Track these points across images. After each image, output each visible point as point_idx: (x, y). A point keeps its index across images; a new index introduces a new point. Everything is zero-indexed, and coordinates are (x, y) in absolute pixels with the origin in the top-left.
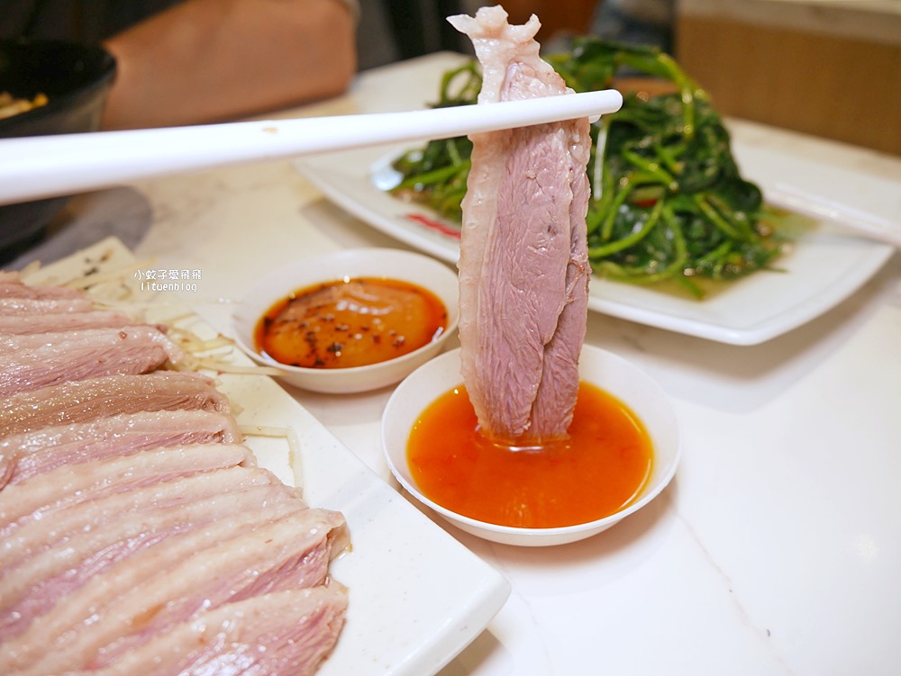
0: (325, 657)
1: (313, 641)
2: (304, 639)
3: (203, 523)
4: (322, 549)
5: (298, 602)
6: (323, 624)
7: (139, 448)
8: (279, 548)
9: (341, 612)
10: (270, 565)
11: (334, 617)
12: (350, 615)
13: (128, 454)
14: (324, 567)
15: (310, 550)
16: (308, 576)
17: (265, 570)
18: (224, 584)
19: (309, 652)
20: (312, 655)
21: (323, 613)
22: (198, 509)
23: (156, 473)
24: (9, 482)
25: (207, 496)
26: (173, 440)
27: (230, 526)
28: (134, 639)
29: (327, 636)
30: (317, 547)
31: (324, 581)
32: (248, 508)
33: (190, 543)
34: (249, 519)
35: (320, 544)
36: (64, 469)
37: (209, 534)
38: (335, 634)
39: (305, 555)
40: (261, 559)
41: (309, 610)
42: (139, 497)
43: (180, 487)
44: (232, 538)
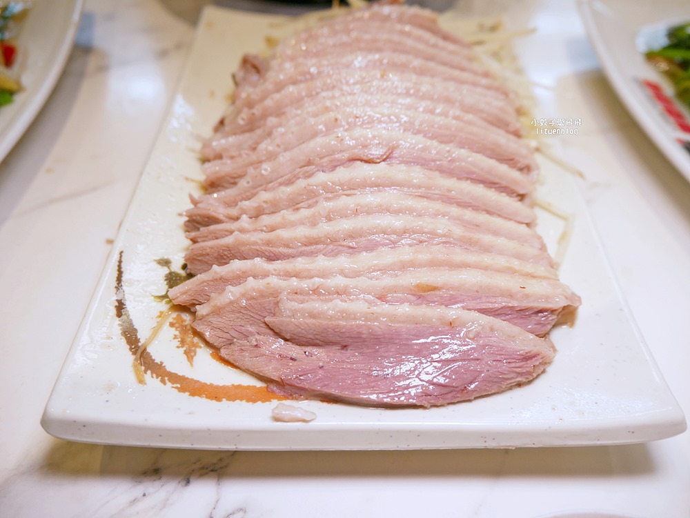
0: (519, 385)
1: (519, 370)
2: (513, 365)
3: (486, 249)
4: (555, 315)
5: (522, 339)
6: (530, 363)
7: (467, 179)
8: (527, 296)
9: (546, 363)
10: (515, 303)
11: (540, 363)
12: (550, 369)
13: (459, 179)
14: (549, 327)
15: (546, 310)
16: (536, 326)
17: (510, 305)
18: (480, 298)
19: (512, 375)
20: (512, 378)
21: (534, 356)
22: (487, 239)
23: (471, 201)
24: (384, 160)
25: (496, 233)
26: (490, 184)
27: (501, 261)
28: (413, 298)
29: (529, 373)
30: (553, 311)
31: (545, 336)
32: (519, 257)
33: (472, 258)
34: (516, 264)
35: (555, 310)
36: (417, 168)
37: (487, 259)
38: (535, 375)
39: (541, 311)
40: (511, 296)
41: (527, 349)
42: (455, 210)
43: (482, 218)
44: (500, 271)
